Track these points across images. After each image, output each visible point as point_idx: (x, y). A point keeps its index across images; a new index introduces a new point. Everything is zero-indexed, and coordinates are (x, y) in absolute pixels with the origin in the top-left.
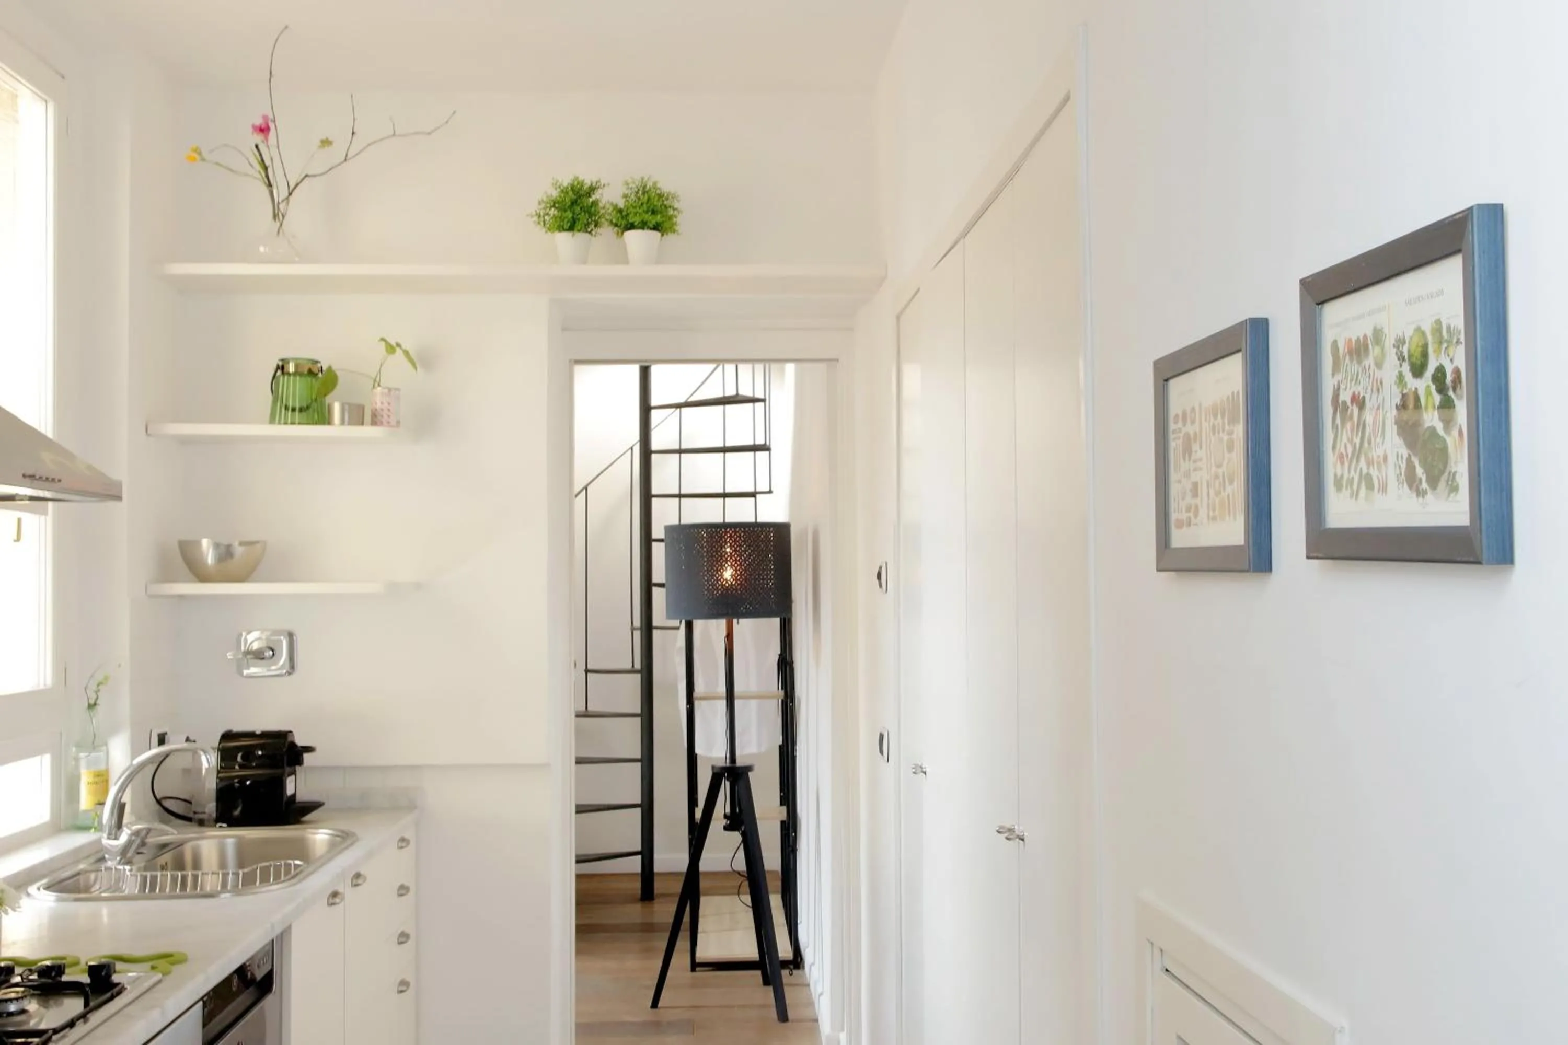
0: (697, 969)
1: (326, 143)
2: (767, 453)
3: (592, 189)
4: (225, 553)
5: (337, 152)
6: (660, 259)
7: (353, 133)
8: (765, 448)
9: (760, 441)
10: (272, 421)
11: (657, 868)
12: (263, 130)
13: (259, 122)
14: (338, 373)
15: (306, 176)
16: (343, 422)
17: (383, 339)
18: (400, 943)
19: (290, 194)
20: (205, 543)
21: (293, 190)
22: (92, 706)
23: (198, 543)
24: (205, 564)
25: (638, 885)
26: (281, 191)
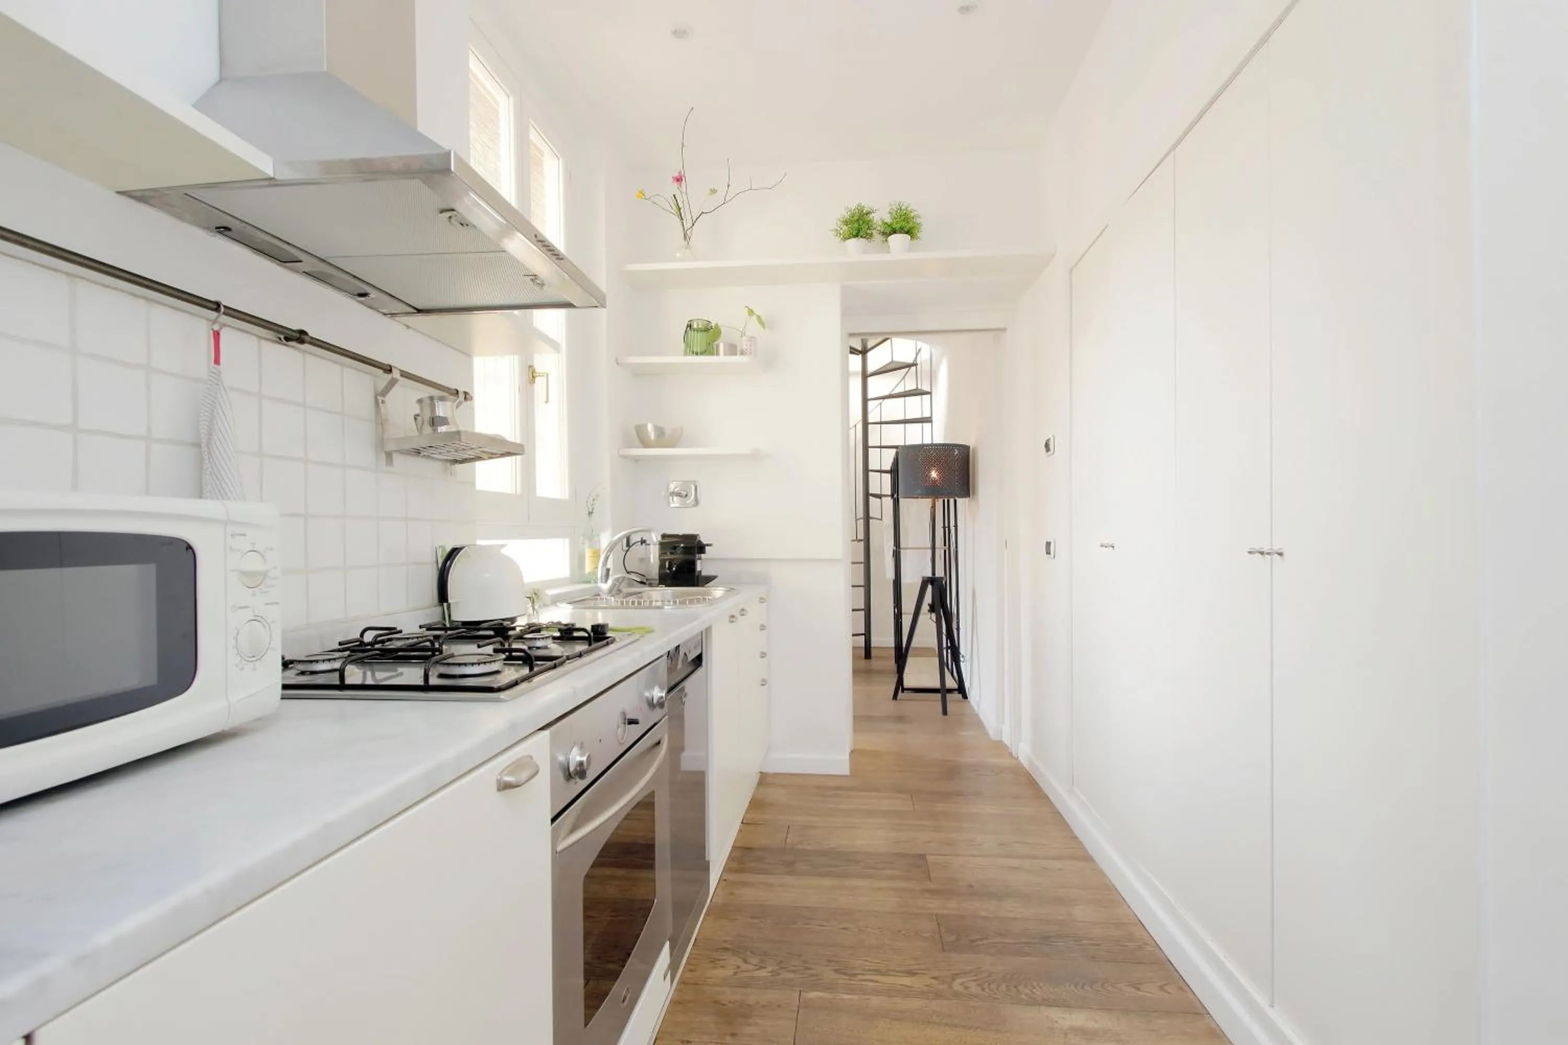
0: (905, 691)
1: (713, 191)
2: (930, 424)
3: (868, 213)
4: (660, 432)
5: (718, 198)
6: (910, 250)
7: (728, 186)
8: (928, 420)
9: (927, 414)
10: (685, 354)
11: (873, 645)
12: (679, 180)
13: (676, 175)
14: (723, 330)
15: (702, 213)
16: (725, 354)
17: (747, 307)
18: (763, 657)
19: (693, 225)
20: (650, 427)
21: (695, 222)
22: (590, 513)
23: (646, 426)
24: (650, 437)
25: (863, 652)
26: (688, 224)
